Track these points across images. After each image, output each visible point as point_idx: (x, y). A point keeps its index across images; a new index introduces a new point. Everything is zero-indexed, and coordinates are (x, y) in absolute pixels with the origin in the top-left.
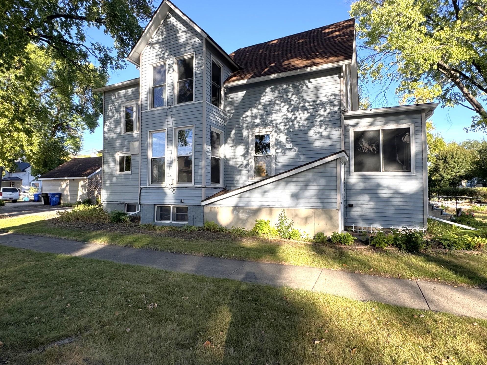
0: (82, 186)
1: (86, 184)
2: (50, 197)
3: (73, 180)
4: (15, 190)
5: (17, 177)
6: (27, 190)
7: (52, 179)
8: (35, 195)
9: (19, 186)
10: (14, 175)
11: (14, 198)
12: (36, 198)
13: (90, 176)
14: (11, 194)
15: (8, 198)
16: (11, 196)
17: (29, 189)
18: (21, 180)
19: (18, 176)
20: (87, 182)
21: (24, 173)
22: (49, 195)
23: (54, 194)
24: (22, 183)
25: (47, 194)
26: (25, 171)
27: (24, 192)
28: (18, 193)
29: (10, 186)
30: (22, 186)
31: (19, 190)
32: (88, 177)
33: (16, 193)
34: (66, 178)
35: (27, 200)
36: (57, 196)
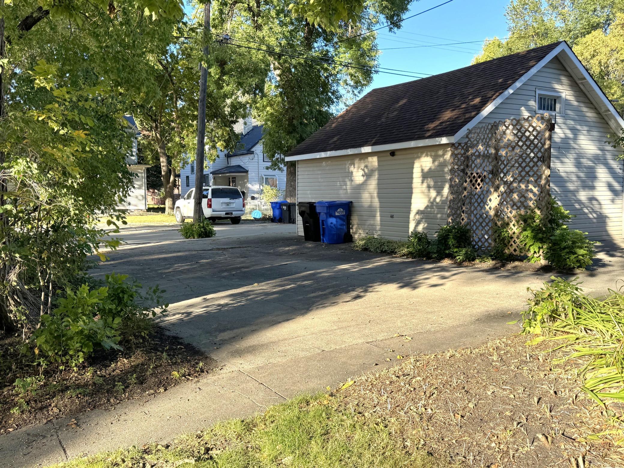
0: (425, 176)
1: (443, 165)
2: (322, 217)
3: (393, 153)
4: (234, 194)
5: (239, 166)
6: (257, 193)
7: (323, 155)
8: (274, 205)
9: (243, 185)
10: (235, 161)
11: (235, 214)
12: (277, 212)
13: (463, 132)
14: (228, 204)
15: (223, 214)
16: (228, 209)
17: (261, 192)
18: (247, 172)
19: (242, 164)
20: (448, 156)
21: (251, 156)
22: (318, 210)
23: (332, 207)
24: (247, 179)
25: (312, 206)
26: (252, 153)
27: (253, 198)
28: (241, 200)
29: (230, 185)
30: (249, 185)
31: (243, 193)
32: (453, 139)
33: (237, 201)
34: (367, 149)
35: (258, 217)
36: (340, 212)
